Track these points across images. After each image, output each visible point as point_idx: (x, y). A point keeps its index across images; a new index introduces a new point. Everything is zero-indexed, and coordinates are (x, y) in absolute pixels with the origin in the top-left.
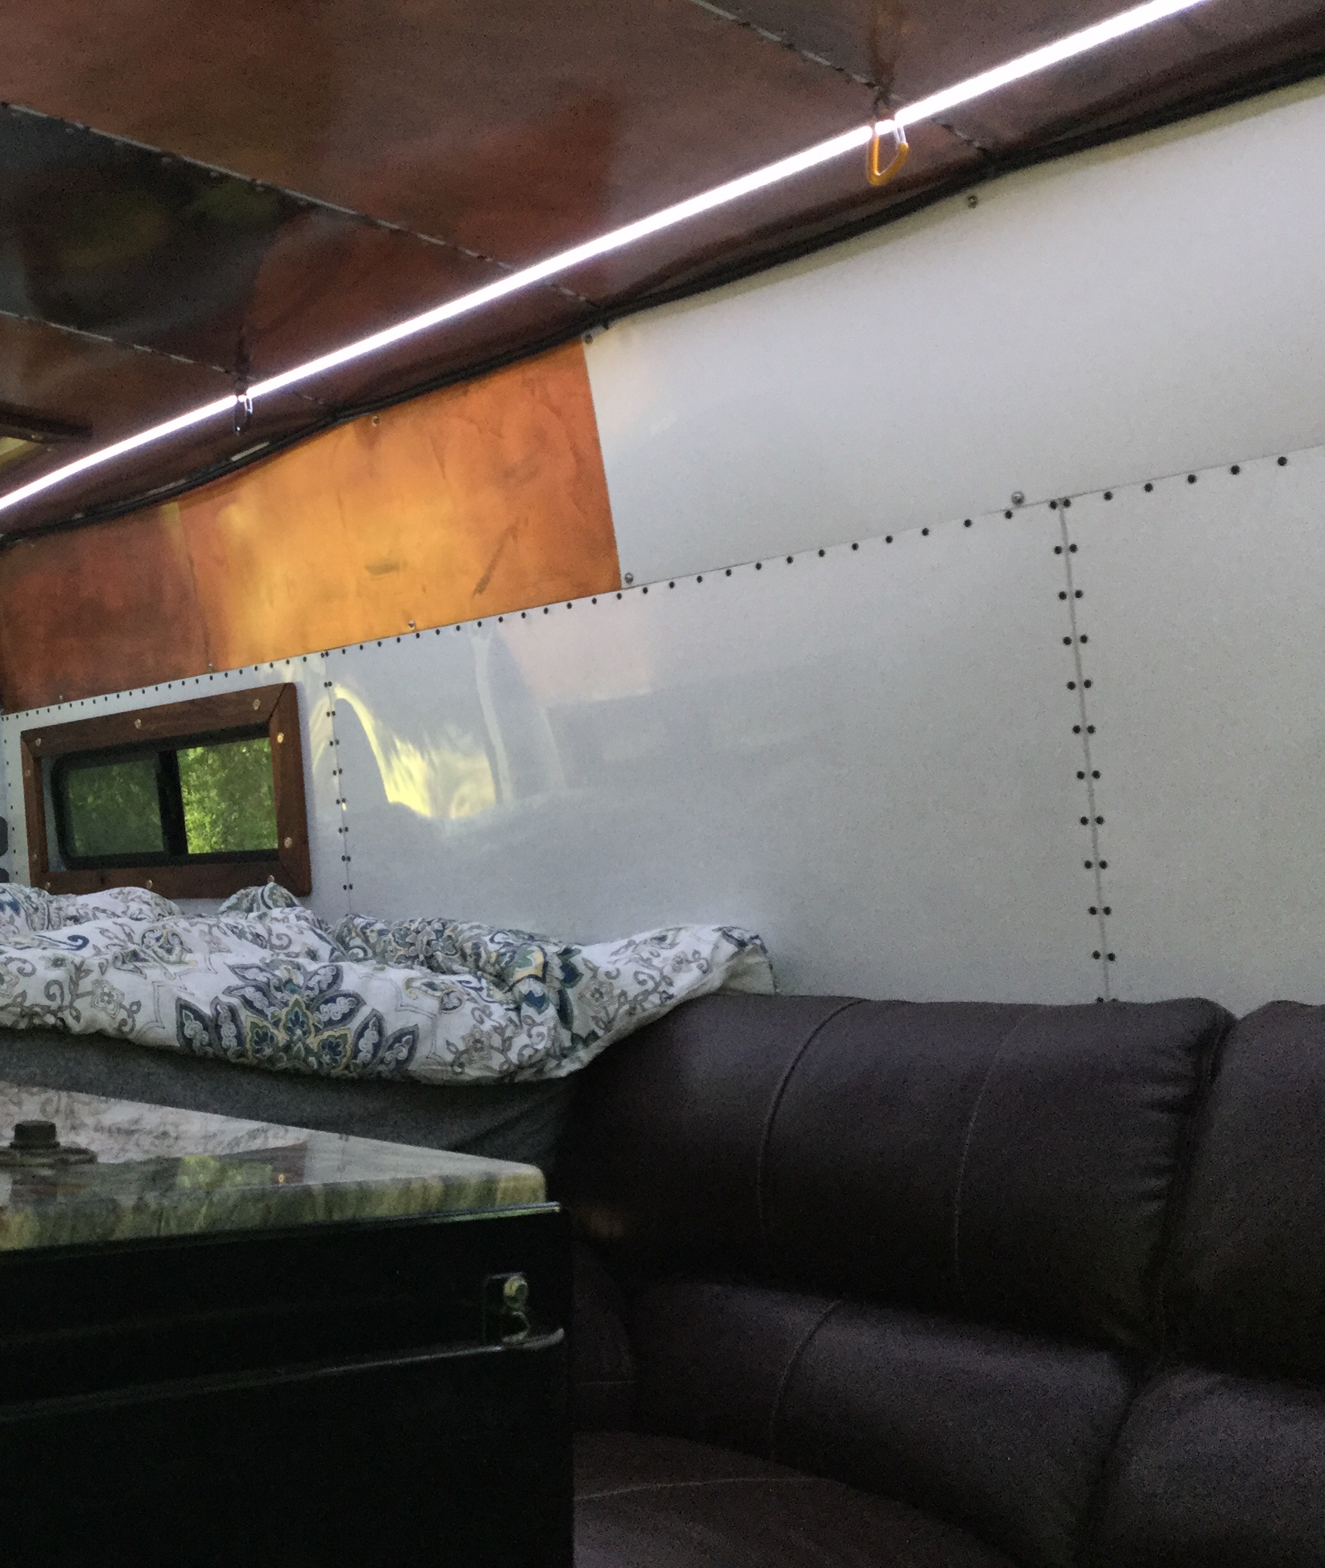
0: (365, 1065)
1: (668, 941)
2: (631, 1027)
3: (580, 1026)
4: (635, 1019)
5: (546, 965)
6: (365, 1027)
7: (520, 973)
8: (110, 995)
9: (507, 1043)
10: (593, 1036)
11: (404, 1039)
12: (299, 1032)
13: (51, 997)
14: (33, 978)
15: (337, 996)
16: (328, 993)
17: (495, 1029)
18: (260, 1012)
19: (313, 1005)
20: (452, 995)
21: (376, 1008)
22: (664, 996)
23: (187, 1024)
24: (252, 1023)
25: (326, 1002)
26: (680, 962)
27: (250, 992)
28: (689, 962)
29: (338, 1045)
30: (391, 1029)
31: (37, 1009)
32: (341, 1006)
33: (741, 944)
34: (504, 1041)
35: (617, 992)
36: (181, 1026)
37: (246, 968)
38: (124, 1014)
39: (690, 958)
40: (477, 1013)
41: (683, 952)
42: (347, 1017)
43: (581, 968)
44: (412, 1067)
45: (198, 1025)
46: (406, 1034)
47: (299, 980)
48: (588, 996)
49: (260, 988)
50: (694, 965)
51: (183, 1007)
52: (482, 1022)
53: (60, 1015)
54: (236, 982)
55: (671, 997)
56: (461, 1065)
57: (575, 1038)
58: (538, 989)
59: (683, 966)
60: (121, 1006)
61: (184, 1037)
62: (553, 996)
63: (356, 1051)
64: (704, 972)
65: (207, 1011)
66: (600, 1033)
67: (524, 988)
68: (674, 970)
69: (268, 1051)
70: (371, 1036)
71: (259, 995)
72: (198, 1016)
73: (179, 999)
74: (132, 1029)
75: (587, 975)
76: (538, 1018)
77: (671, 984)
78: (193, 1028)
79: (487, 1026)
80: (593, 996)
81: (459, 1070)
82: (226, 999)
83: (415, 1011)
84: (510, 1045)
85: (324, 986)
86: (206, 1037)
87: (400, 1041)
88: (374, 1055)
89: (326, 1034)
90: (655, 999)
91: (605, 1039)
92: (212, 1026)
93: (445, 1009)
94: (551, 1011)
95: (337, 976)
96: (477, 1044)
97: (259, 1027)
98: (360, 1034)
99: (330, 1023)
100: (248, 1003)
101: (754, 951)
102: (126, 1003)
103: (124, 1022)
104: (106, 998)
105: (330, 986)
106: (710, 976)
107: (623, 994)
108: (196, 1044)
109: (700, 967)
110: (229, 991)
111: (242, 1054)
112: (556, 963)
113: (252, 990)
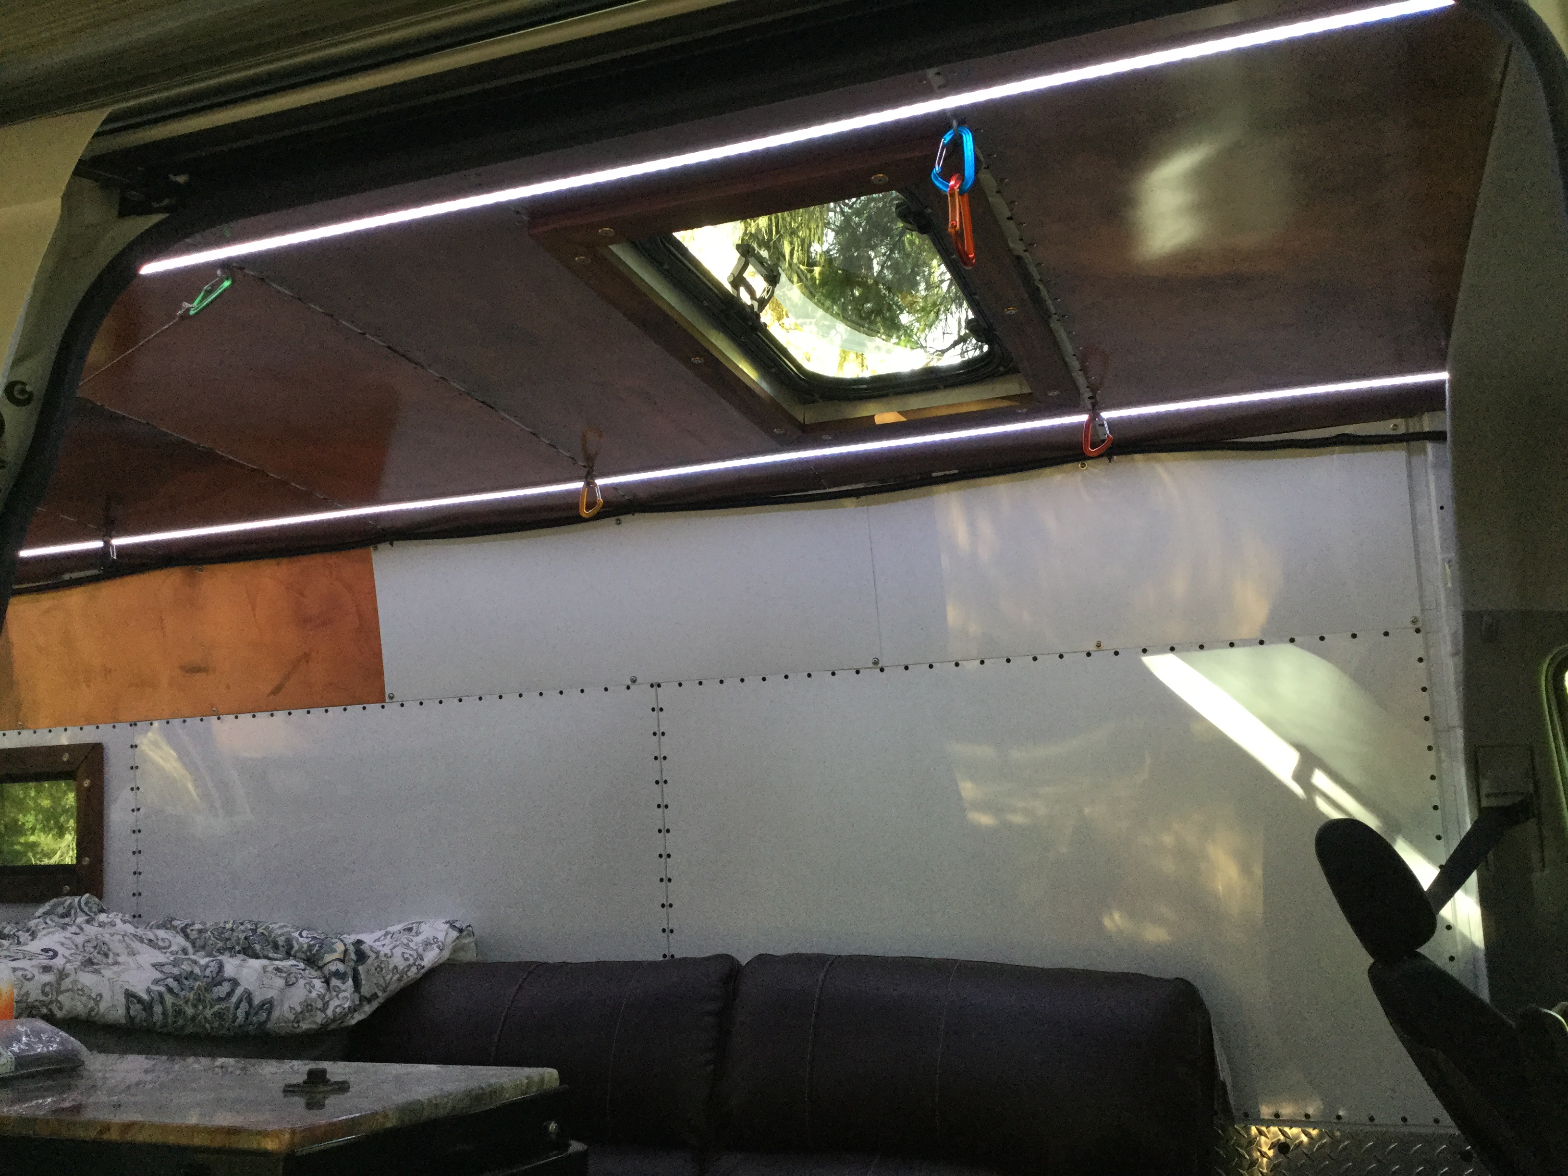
0: (240, 1026)
1: (414, 931)
2: (399, 988)
3: (366, 990)
4: (402, 984)
5: (346, 952)
6: (240, 1001)
7: (328, 958)
8: (82, 990)
9: (326, 1005)
10: (375, 996)
11: (265, 1007)
12: (201, 1007)
13: (46, 995)
14: (32, 982)
15: (223, 981)
16: (218, 979)
17: (319, 996)
18: (176, 995)
19: (208, 988)
20: (291, 976)
21: (247, 987)
22: (419, 967)
23: (132, 1007)
24: (173, 1003)
25: (216, 986)
26: (427, 945)
27: (170, 981)
28: (431, 944)
29: (224, 1014)
30: (256, 1001)
31: (37, 1003)
32: (226, 987)
33: (461, 931)
34: (324, 1004)
35: (391, 967)
36: (128, 1009)
37: (162, 965)
38: (92, 1004)
39: (432, 942)
40: (308, 986)
41: (428, 938)
42: (230, 994)
43: (369, 953)
44: (269, 1025)
45: (139, 1007)
46: (267, 1004)
47: (197, 970)
48: (373, 969)
49: (176, 979)
50: (435, 946)
51: (130, 996)
52: (310, 992)
53: (50, 1007)
54: (158, 975)
55: (423, 967)
56: (298, 1022)
57: (362, 999)
58: (341, 967)
59: (429, 947)
60: (90, 997)
61: (130, 1016)
62: (350, 973)
63: (235, 1018)
64: (441, 950)
65: (145, 997)
66: (380, 994)
67: (333, 968)
68: (424, 950)
69: (181, 1022)
70: (244, 1006)
71: (176, 983)
72: (140, 1000)
73: (127, 990)
74: (97, 1013)
75: (373, 956)
76: (343, 987)
77: (422, 959)
78: (136, 1009)
79: (314, 994)
80: (376, 969)
81: (296, 1025)
82: (155, 988)
83: (271, 987)
84: (328, 1006)
85: (215, 975)
86: (144, 1014)
87: (262, 1009)
88: (247, 1019)
89: (216, 1008)
90: (414, 969)
91: (382, 996)
92: (148, 1007)
93: (288, 985)
94: (350, 982)
95: (221, 967)
96: (308, 1007)
97: (177, 1006)
98: (237, 1007)
99: (220, 1000)
100: (170, 990)
101: (469, 935)
102: (94, 996)
103: (92, 1009)
104: (80, 992)
105: (218, 973)
106: (444, 952)
107: (396, 967)
108: (137, 1020)
109: (439, 947)
110: (156, 982)
111: (165, 1025)
112: (352, 949)
113: (172, 980)
